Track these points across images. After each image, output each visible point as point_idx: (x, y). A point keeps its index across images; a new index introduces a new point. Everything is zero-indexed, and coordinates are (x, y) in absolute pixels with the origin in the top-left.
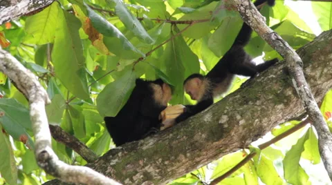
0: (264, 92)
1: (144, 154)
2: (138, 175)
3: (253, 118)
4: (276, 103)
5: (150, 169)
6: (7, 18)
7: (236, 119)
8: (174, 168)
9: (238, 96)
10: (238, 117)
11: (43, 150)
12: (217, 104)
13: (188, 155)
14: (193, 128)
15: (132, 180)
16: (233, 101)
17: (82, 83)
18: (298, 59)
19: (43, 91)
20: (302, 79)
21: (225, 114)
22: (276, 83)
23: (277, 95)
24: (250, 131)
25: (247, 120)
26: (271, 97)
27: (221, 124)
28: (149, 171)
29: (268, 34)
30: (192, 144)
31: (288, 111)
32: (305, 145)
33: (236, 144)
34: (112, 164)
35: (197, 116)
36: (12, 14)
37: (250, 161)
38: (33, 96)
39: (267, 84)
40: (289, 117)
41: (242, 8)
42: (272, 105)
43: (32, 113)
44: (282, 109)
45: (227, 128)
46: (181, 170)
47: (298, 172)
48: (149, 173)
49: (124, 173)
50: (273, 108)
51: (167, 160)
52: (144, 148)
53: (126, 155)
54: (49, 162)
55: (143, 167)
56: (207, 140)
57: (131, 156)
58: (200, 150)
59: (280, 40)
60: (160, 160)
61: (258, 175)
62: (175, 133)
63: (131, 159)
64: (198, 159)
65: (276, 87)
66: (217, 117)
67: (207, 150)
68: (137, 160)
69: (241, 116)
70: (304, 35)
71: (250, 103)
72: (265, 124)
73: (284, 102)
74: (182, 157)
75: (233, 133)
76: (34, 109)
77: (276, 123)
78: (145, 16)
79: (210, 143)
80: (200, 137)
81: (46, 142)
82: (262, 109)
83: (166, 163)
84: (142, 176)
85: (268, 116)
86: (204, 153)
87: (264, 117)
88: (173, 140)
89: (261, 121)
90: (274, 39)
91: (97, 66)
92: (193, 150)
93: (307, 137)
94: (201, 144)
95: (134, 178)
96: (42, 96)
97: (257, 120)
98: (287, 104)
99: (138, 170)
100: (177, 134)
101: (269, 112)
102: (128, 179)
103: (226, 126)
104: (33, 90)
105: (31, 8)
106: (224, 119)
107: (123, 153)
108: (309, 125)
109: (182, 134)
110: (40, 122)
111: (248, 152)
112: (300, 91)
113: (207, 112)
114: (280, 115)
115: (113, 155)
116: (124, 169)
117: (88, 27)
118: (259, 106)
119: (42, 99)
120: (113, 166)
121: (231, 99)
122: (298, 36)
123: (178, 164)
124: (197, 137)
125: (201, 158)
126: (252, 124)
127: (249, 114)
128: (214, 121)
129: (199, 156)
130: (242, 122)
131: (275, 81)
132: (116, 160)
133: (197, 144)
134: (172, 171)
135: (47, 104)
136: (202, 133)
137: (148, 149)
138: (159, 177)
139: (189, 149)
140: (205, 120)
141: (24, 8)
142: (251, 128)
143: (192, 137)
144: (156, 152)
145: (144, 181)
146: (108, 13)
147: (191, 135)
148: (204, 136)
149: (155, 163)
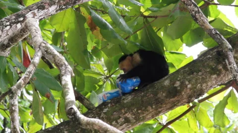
0: (204, 66)
1: (125, 106)
2: (121, 119)
3: (196, 83)
4: (212, 74)
5: (129, 115)
6: (42, 17)
7: (185, 84)
8: (144, 115)
9: (187, 69)
10: (187, 83)
11: (71, 107)
12: (173, 74)
13: (154, 107)
14: (157, 89)
15: (117, 122)
16: (183, 72)
17: (86, 59)
18: (230, 46)
19: (70, 68)
20: (232, 60)
21: (178, 81)
22: (212, 61)
23: (213, 69)
24: (194, 92)
25: (192, 85)
26: (208, 70)
27: (176, 87)
28: (128, 117)
29: (210, 30)
30: (156, 100)
31: (219, 79)
32: (228, 101)
33: (185, 100)
34: (104, 111)
35: (159, 81)
36: (46, 14)
37: (192, 111)
38: (64, 71)
39: (206, 61)
40: (220, 84)
41: (193, 13)
42: (210, 75)
43: (63, 83)
44: (215, 78)
45: (180, 90)
46: (148, 117)
47: (223, 118)
48: (128, 118)
49: (112, 118)
50: (210, 77)
51: (140, 110)
52: (125, 101)
53: (113, 106)
54: (74, 115)
55: (124, 114)
56: (166, 97)
57: (116, 107)
58: (162, 104)
59: (218, 34)
60: (135, 110)
61: (197, 120)
62: (145, 92)
63: (116, 109)
64: (160, 110)
65: (211, 64)
66: (173, 82)
67: (166, 104)
68: (120, 109)
69: (189, 82)
70: (230, 29)
71: (195, 73)
72: (204, 88)
73: (217, 74)
74: (149, 108)
75: (183, 93)
76: (64, 80)
77: (211, 87)
78: (127, 14)
79: (168, 99)
80: (162, 95)
81: (72, 102)
82: (203, 78)
83: (139, 111)
84: (123, 120)
85: (206, 82)
86: (164, 106)
87: (203, 83)
88: (144, 97)
89: (201, 86)
90: (214, 33)
91: (94, 47)
92: (157, 104)
93: (229, 95)
94: (162, 100)
95: (119, 121)
96: (69, 72)
97: (199, 85)
98: (219, 75)
99: (121, 116)
100: (147, 93)
101: (207, 80)
102: (114, 122)
103: (179, 88)
104: (63, 68)
105: (58, 10)
106: (178, 84)
107: (111, 104)
108: (231, 88)
109: (150, 93)
110: (68, 88)
111: (191, 104)
112: (231, 68)
113: (166, 79)
114: (214, 82)
115: (105, 106)
116: (112, 115)
117: (90, 22)
118: (201, 75)
119: (69, 74)
120: (105, 113)
121: (182, 71)
122: (225, 29)
123: (147, 113)
124: (159, 95)
125: (162, 109)
126: (195, 88)
127: (194, 81)
128: (171, 85)
129: (161, 108)
130: (189, 86)
131: (211, 59)
132: (107, 109)
133: (160, 100)
134: (143, 117)
135: (72, 77)
136: (163, 92)
137: (127, 102)
138: (134, 121)
139: (154, 103)
140: (165, 84)
141: (53, 11)
142: (195, 90)
143: (156, 95)
144: (133, 105)
145: (125, 123)
146: (101, 12)
147: (156, 94)
148: (164, 94)
149: (132, 111)
